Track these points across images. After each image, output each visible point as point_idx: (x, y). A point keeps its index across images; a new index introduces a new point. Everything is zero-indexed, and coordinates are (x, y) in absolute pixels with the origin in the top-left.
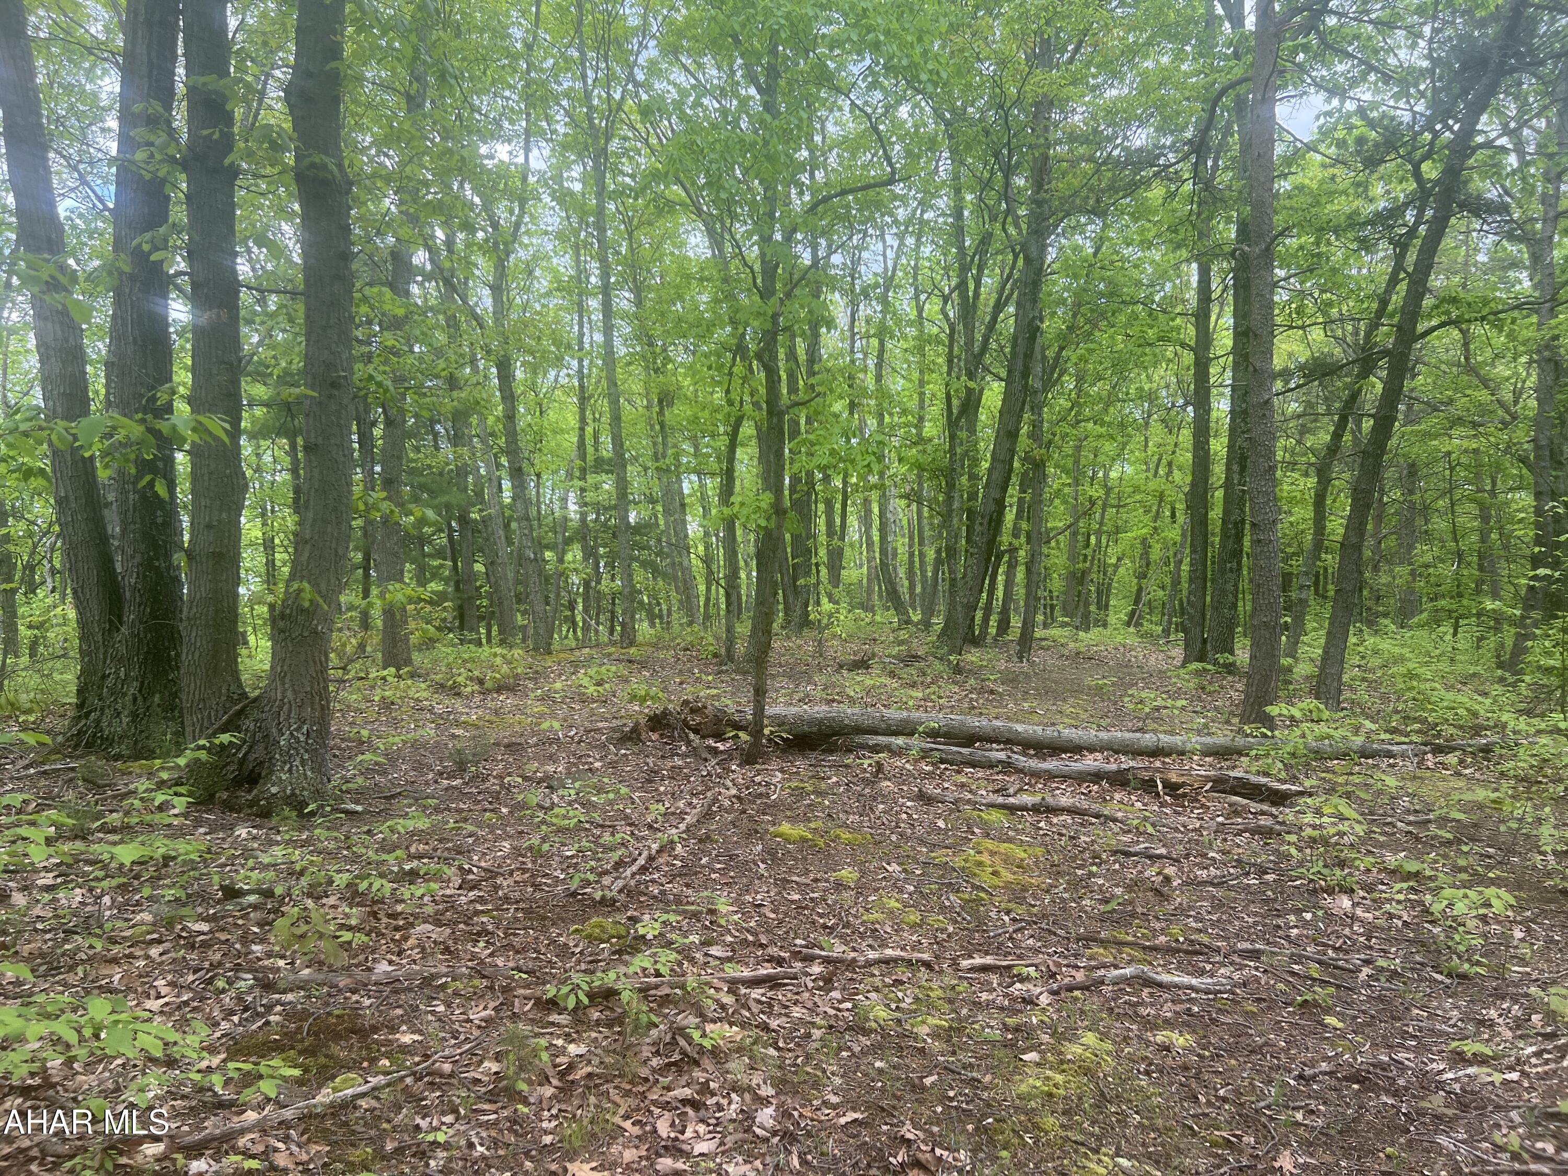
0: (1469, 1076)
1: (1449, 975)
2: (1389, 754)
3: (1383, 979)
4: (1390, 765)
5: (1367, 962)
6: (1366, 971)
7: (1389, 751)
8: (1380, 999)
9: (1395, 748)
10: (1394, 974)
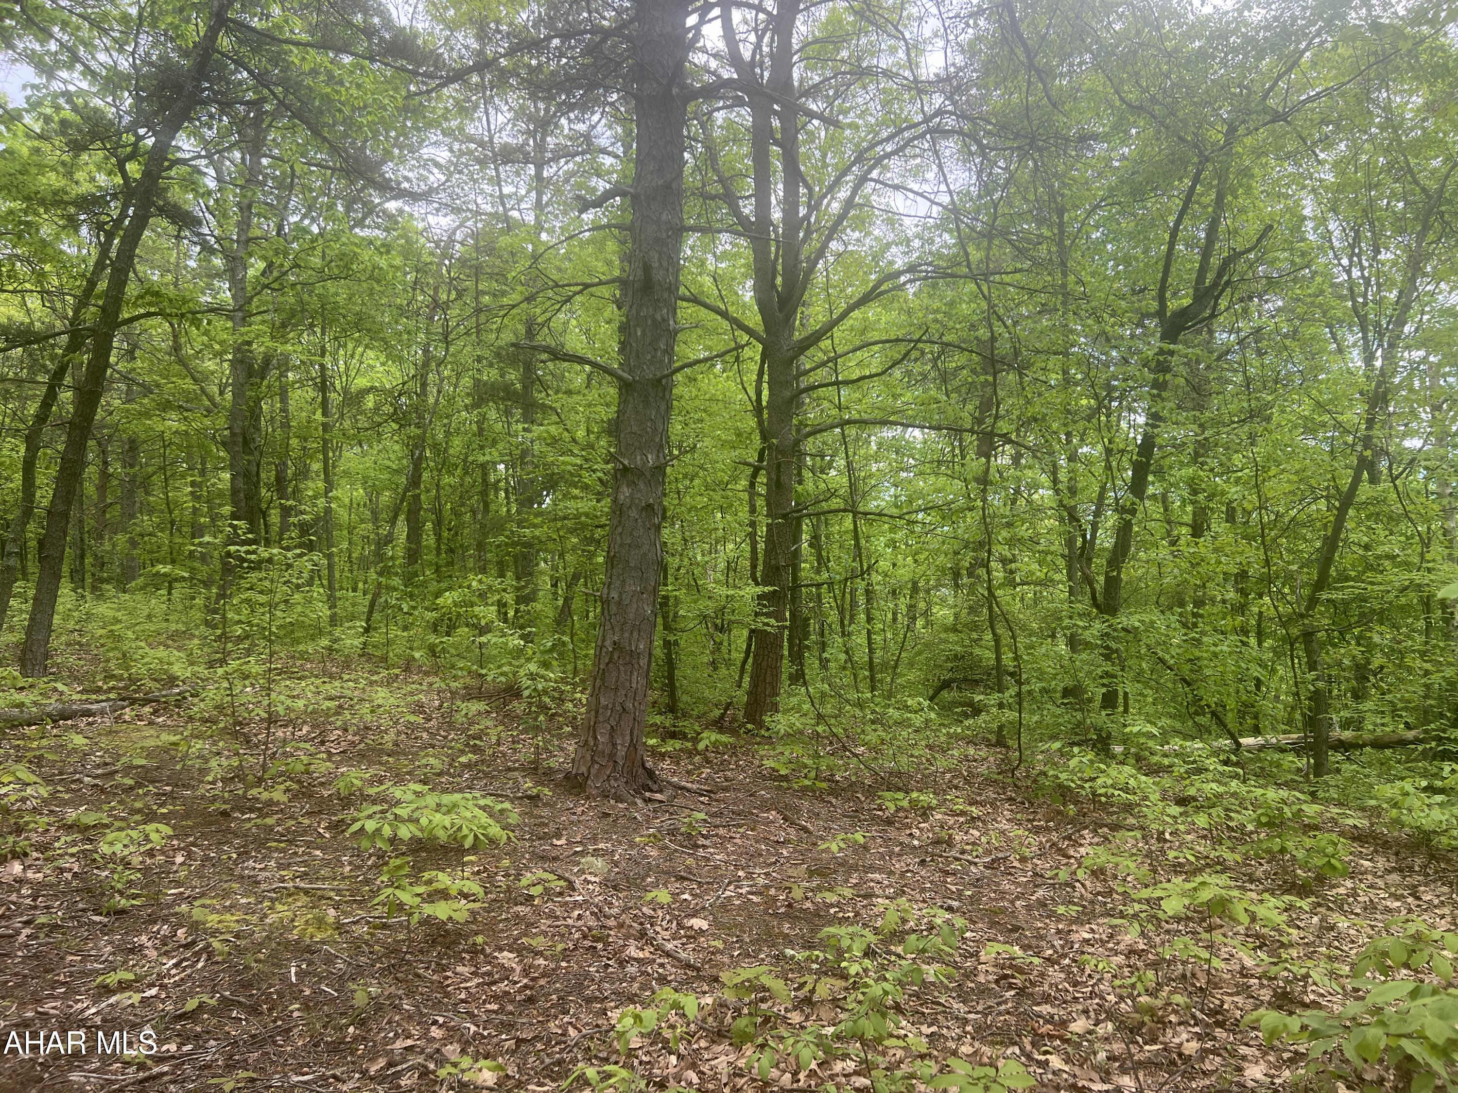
0: (111, 1005)
1: (108, 914)
2: (89, 713)
3: (42, 935)
4: (90, 724)
5: (27, 923)
6: (27, 931)
7: (89, 710)
8: (36, 956)
9: (94, 707)
10: (54, 927)
